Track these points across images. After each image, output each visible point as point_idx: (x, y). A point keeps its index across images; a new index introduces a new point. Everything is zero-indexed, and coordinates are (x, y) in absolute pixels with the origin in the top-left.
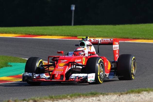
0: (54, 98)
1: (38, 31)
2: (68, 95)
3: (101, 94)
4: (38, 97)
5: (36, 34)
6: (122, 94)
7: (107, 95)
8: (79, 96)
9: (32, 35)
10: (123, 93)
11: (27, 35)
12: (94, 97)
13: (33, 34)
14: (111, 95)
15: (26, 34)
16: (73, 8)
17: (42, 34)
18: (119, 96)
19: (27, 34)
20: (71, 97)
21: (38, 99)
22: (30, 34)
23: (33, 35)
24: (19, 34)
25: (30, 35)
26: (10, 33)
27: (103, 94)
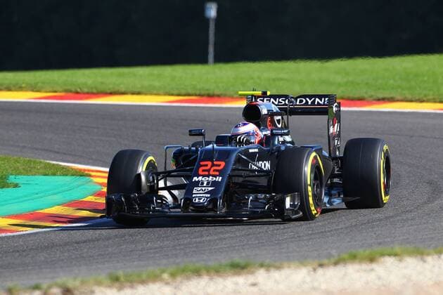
0: (122, 279)
1: (102, 83)
2: (163, 272)
3: (262, 266)
4: (75, 279)
5: (95, 91)
6: (321, 265)
7: (278, 268)
8: (197, 273)
9: (84, 93)
10: (325, 261)
11: (70, 94)
12: (238, 274)
13: (86, 90)
14: (289, 267)
15: (66, 91)
16: (212, 11)
17: (112, 90)
18: (315, 270)
19: (71, 91)
20: (173, 275)
21: (77, 283)
22: (79, 90)
23: (88, 93)
24: (46, 92)
25: (77, 93)
26: (19, 88)
27: (268, 267)
